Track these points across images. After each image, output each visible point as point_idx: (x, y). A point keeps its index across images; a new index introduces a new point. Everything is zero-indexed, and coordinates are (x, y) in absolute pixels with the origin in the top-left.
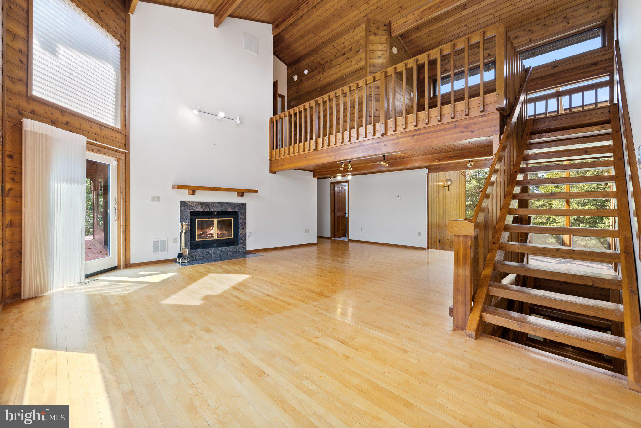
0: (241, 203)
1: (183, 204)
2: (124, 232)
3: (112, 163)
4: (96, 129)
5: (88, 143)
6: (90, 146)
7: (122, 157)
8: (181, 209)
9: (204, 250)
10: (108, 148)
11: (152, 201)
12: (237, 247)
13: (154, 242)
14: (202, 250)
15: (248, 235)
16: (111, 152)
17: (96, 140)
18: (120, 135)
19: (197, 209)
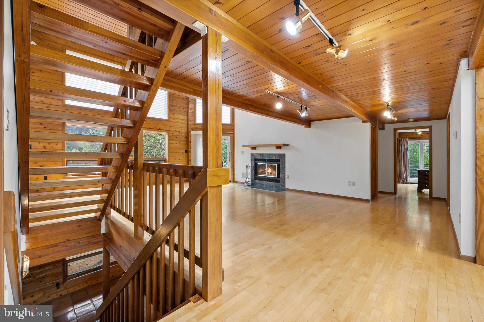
0: (282, 154)
1: (252, 155)
2: (232, 167)
3: (228, 138)
7: (232, 135)
8: (251, 157)
9: (261, 182)
11: (242, 153)
12: (278, 184)
13: (242, 173)
14: (260, 181)
15: (286, 177)
16: (225, 134)
18: (231, 126)
19: (257, 158)
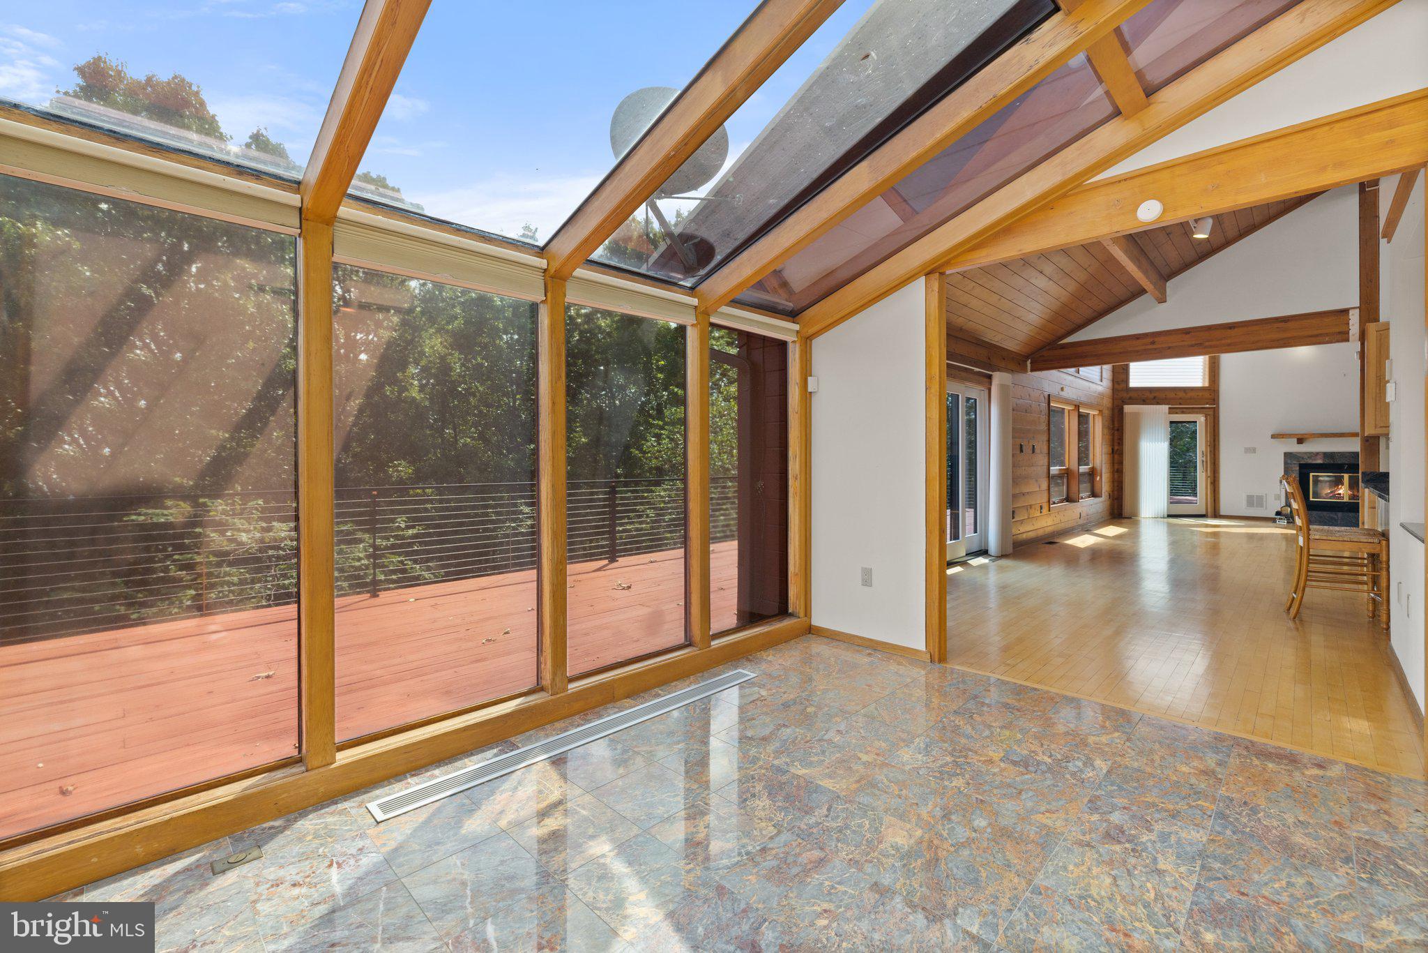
1: (1288, 456)
2: (1212, 483)
3: (1200, 419)
4: (1181, 394)
5: (1170, 408)
6: (1171, 411)
7: (1210, 412)
8: (1285, 461)
9: (1325, 513)
10: (1193, 408)
11: (1246, 452)
13: (1248, 496)
16: (1196, 409)
17: (1180, 404)
18: (1209, 391)
19: (1311, 462)
